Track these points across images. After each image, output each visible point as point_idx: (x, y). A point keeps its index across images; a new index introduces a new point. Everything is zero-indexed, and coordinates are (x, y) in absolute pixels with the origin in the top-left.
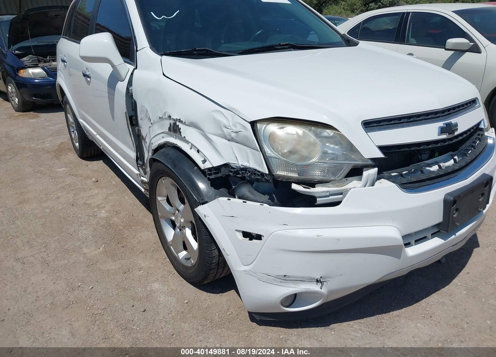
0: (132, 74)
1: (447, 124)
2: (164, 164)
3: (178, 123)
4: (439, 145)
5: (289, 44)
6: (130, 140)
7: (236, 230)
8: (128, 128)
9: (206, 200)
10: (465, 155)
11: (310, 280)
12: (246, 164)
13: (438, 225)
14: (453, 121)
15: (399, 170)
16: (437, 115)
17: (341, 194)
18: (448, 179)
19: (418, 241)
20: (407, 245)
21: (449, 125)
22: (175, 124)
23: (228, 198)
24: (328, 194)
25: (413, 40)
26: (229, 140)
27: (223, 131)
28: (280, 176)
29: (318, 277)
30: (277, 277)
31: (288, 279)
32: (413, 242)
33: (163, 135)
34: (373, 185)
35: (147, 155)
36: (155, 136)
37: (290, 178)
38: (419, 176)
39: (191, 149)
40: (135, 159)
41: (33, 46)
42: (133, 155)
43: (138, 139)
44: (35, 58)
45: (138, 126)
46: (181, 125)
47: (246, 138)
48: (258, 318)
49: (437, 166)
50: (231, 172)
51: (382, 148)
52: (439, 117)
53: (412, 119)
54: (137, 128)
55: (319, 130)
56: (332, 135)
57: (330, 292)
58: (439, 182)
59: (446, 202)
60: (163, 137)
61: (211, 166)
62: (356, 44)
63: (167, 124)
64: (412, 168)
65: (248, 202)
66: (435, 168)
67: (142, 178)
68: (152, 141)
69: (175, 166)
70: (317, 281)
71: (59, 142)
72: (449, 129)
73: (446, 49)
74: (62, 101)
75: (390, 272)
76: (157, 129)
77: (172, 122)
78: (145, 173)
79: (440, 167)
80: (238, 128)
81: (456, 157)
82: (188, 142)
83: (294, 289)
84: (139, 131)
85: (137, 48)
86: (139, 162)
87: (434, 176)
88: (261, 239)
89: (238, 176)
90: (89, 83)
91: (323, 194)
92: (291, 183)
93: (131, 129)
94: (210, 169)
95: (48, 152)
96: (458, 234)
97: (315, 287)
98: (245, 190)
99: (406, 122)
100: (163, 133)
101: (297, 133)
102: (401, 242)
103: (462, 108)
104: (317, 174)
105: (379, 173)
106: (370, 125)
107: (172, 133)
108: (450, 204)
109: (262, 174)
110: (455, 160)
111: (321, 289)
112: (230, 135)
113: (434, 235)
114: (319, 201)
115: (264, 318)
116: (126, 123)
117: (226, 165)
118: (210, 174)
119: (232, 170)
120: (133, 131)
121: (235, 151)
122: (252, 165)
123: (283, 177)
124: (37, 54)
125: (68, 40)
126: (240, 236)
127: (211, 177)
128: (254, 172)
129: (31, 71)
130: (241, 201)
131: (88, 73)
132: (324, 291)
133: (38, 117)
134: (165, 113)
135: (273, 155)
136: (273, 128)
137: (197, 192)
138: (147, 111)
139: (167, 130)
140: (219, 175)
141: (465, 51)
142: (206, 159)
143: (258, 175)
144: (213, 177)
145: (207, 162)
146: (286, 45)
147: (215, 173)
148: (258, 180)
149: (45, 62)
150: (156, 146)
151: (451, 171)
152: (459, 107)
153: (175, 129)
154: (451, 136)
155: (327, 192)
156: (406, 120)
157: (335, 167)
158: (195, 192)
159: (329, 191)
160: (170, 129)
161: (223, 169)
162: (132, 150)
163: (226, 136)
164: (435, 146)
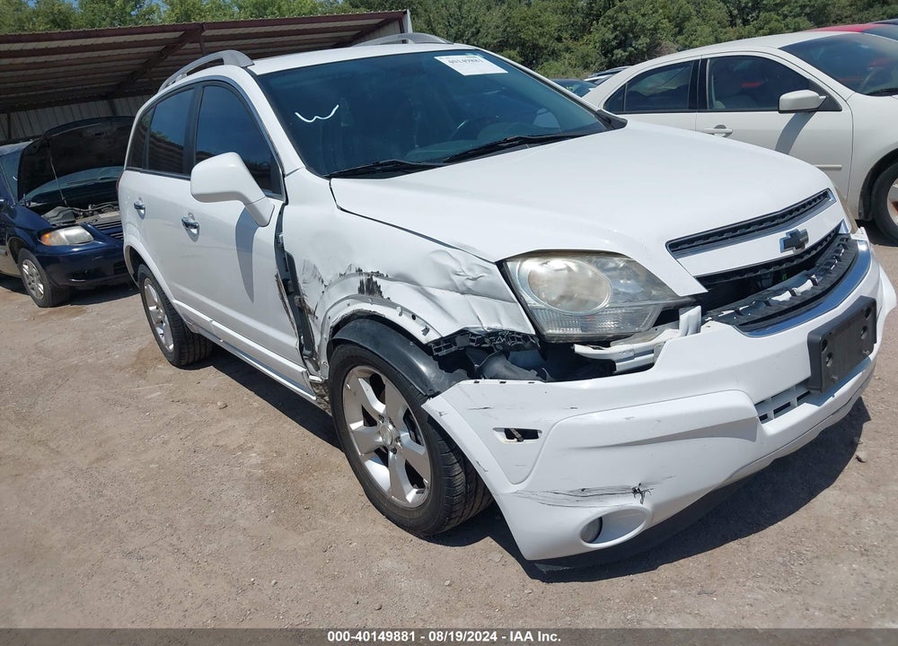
0: (281, 213)
1: (792, 234)
2: (358, 345)
3: (375, 279)
4: (784, 266)
5: (521, 138)
6: (286, 319)
7: (496, 429)
8: (282, 299)
9: (437, 390)
10: (827, 271)
11: (623, 491)
12: (496, 325)
13: (805, 383)
14: (800, 227)
15: (732, 305)
16: (775, 222)
17: (652, 352)
18: (808, 310)
19: (778, 412)
20: (764, 418)
21: (795, 235)
22: (370, 280)
23: (473, 381)
24: (632, 354)
25: (718, 104)
26: (463, 293)
27: (451, 280)
28: (553, 337)
29: (635, 485)
30: (571, 494)
31: (589, 494)
32: (771, 413)
33: (348, 301)
34: (697, 330)
35: (320, 339)
36: (335, 304)
37: (569, 337)
38: (764, 311)
39: (400, 315)
40: (298, 347)
41: (63, 190)
42: (293, 341)
43: (301, 316)
44: (68, 210)
45: (299, 295)
46: (380, 282)
47: (492, 285)
48: (544, 569)
49: (788, 292)
50: (473, 341)
51: (702, 279)
52: (778, 224)
53: (738, 232)
54: (297, 297)
55: (603, 260)
56: (622, 265)
57: (658, 507)
58: (795, 316)
59: (811, 344)
60: (349, 305)
61: (437, 337)
62: (622, 124)
63: (355, 282)
64: (752, 299)
65: (508, 382)
66: (786, 296)
67: (311, 377)
68: (329, 314)
69: (377, 345)
70: (635, 491)
71: (134, 349)
72: (794, 240)
73: (781, 112)
74: (135, 276)
75: (744, 464)
76: (336, 294)
77: (364, 278)
78: (317, 368)
79: (793, 294)
80: (478, 272)
81: (813, 276)
82: (394, 306)
83: (600, 509)
84: (302, 301)
85: (283, 172)
86: (305, 351)
87: (786, 307)
88: (537, 437)
89: (484, 345)
90: (194, 237)
91: (625, 355)
92: (572, 344)
93: (287, 301)
94: (437, 342)
95: (121, 369)
96: (838, 394)
97: (633, 502)
98: (498, 365)
99: (731, 237)
100: (347, 298)
101: (569, 269)
102: (755, 413)
103: (809, 206)
104: (609, 326)
105: (704, 313)
106: (679, 247)
107: (365, 295)
108: (819, 347)
109: (526, 337)
110: (813, 281)
111: (642, 503)
112: (465, 285)
113: (801, 399)
114: (619, 366)
115: (555, 568)
116: (278, 292)
117: (463, 332)
118: (439, 350)
119: (473, 338)
120: (291, 302)
121: (475, 308)
122: (506, 325)
123: (559, 336)
124: (71, 205)
125: (142, 172)
126: (502, 437)
127: (440, 354)
128: (512, 335)
129: (64, 234)
130: (497, 382)
131: (192, 221)
132: (647, 506)
133: (84, 311)
134: (350, 266)
135: (538, 305)
136: (531, 265)
137: (421, 379)
138: (315, 267)
139: (357, 292)
140: (454, 349)
141: (813, 111)
142: (429, 327)
143: (519, 339)
144: (444, 352)
145: (431, 330)
146: (516, 139)
147: (446, 347)
148: (518, 348)
149: (85, 216)
150: (338, 320)
151: (810, 297)
152: (804, 206)
153: (370, 288)
154: (800, 251)
155: (630, 351)
156: (731, 234)
157: (636, 311)
158: (418, 380)
159: (632, 350)
160: (361, 290)
161: (458, 339)
162: (292, 335)
163: (457, 288)
164: (778, 268)
